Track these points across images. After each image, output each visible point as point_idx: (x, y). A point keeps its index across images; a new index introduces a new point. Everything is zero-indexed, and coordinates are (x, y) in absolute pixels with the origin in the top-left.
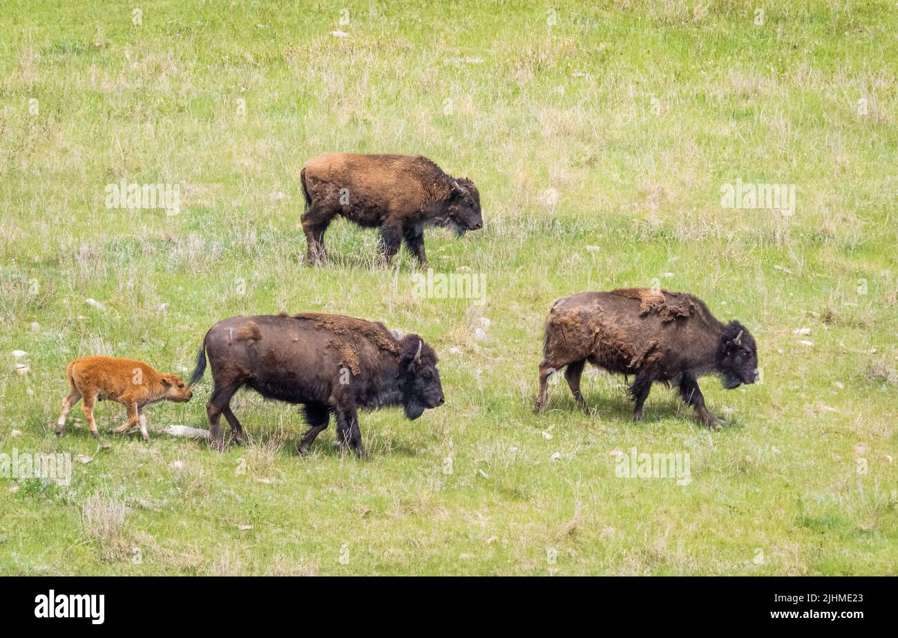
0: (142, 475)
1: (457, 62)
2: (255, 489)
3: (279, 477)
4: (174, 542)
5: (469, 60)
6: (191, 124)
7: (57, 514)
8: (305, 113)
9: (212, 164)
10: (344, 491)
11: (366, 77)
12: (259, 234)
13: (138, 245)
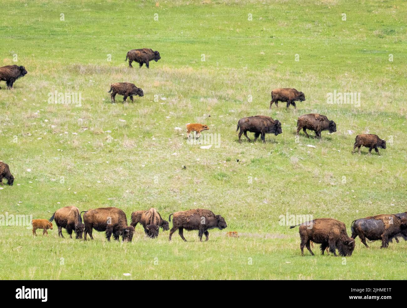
0: (302, 153)
1: (367, 81)
2: (323, 158)
3: (327, 156)
4: (307, 166)
5: (370, 81)
6: (316, 89)
7: (285, 159)
8: (338, 88)
9: (320, 96)
10: (340, 160)
11: (350, 82)
12: (328, 110)
13: (305, 110)
